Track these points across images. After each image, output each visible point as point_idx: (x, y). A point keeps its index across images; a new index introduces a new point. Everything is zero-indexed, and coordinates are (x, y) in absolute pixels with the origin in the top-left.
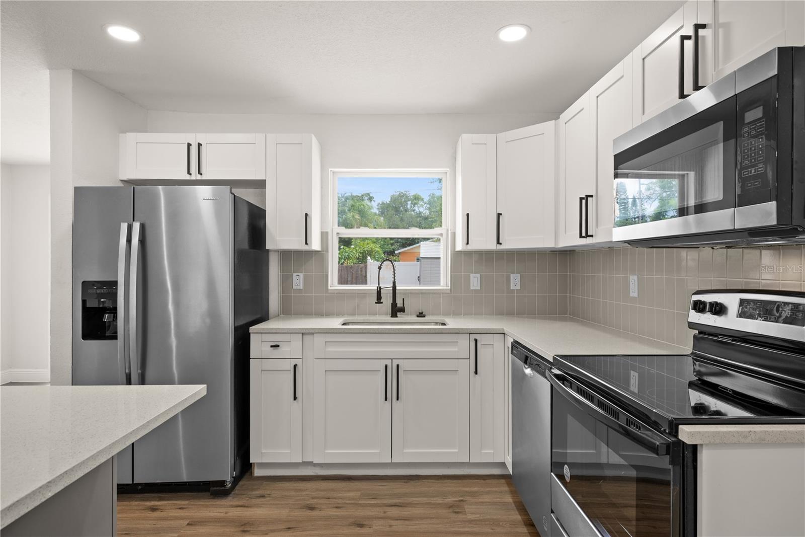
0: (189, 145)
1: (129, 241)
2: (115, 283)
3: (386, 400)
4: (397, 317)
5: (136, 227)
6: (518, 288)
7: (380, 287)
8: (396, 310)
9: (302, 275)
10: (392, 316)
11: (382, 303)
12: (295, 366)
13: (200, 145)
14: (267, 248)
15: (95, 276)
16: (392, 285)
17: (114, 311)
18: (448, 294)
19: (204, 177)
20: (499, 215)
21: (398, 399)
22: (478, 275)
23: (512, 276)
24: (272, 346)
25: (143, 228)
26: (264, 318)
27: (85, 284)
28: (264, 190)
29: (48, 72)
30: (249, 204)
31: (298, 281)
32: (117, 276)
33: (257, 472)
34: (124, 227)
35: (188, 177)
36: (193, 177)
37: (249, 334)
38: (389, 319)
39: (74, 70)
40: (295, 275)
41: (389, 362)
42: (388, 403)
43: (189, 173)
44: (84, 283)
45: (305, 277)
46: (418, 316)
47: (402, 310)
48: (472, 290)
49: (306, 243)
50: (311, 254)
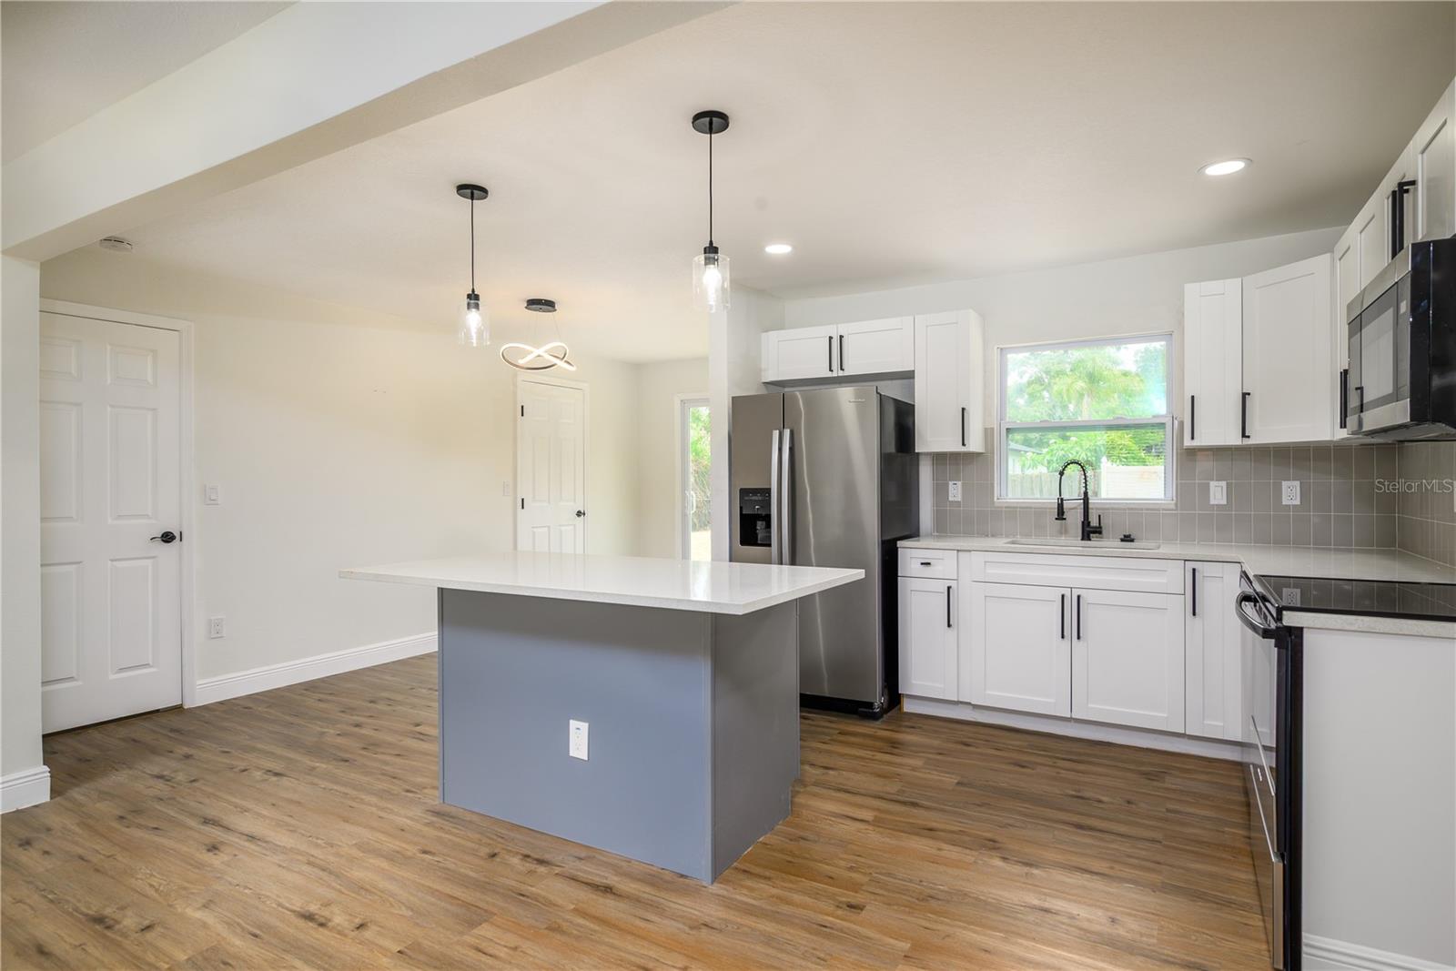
0: (831, 338)
1: (780, 450)
2: (768, 491)
3: (1063, 637)
4: (1090, 540)
5: (787, 433)
6: (1297, 502)
7: (1062, 499)
8: (1088, 531)
9: (959, 483)
10: (1083, 538)
11: (1065, 519)
12: (949, 588)
13: (841, 337)
14: (916, 451)
16: (1082, 497)
17: (768, 518)
18: (1172, 510)
19: (847, 373)
20: (1245, 395)
21: (1079, 638)
22: (1224, 484)
23: (1285, 484)
24: (922, 564)
25: (791, 435)
26: (914, 534)
27: (744, 492)
28: (911, 380)
30: (895, 400)
31: (955, 491)
32: (770, 484)
33: (907, 707)
34: (776, 434)
35: (829, 374)
36: (835, 374)
37: (897, 548)
38: (1078, 541)
40: (951, 483)
41: (1067, 592)
42: (1067, 641)
43: (831, 370)
44: (741, 490)
45: (963, 485)
46: (1122, 540)
47: (1098, 531)
48: (1213, 505)
49: (963, 444)
50: (970, 457)
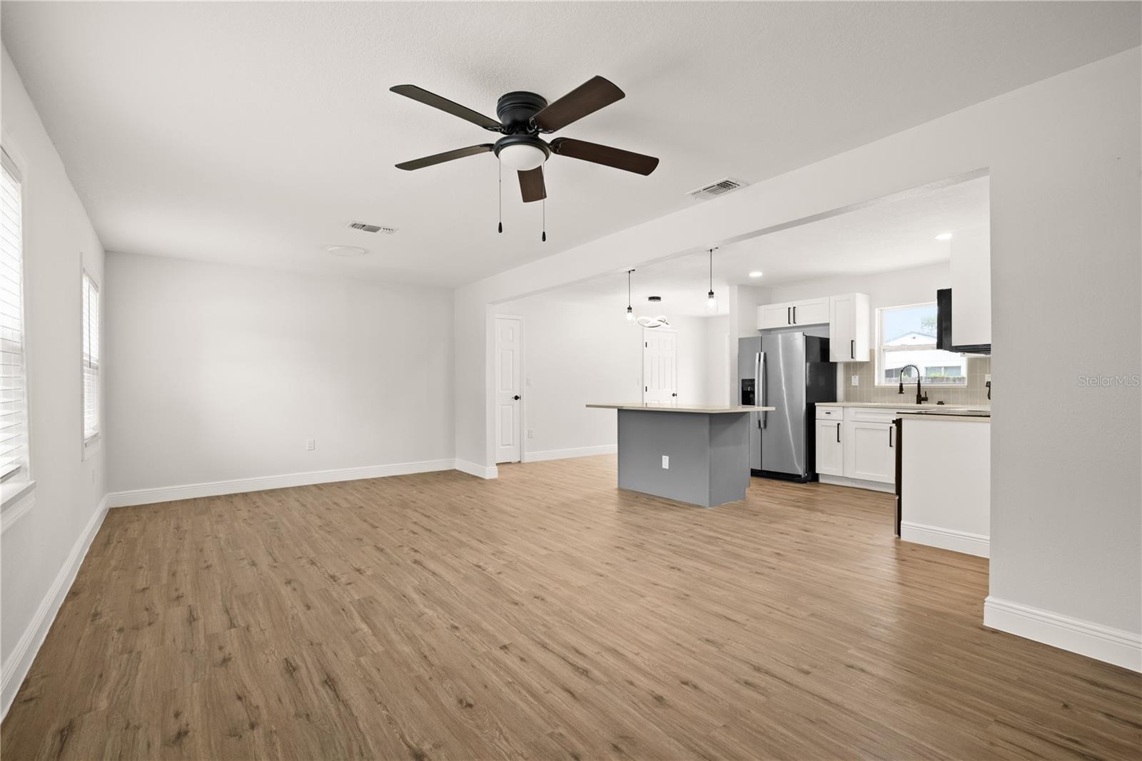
0: (789, 308)
1: (759, 360)
2: (754, 380)
4: (922, 404)
5: (762, 354)
7: (902, 384)
8: (920, 399)
9: (857, 377)
10: (917, 403)
11: (903, 393)
12: (838, 424)
13: (794, 308)
14: (831, 361)
15: (748, 377)
16: (917, 382)
17: (753, 393)
18: (965, 389)
19: (797, 325)
24: (826, 413)
25: (765, 354)
26: (832, 398)
27: (743, 381)
28: (828, 328)
29: (728, 288)
30: (820, 337)
31: (855, 381)
32: (755, 376)
33: (821, 480)
34: (758, 354)
35: (789, 325)
36: (791, 325)
37: (815, 406)
38: (915, 405)
39: (739, 286)
40: (853, 377)
42: (893, 448)
43: (789, 323)
45: (859, 378)
46: (938, 404)
47: (926, 399)
49: (852, 357)
50: (862, 364)
